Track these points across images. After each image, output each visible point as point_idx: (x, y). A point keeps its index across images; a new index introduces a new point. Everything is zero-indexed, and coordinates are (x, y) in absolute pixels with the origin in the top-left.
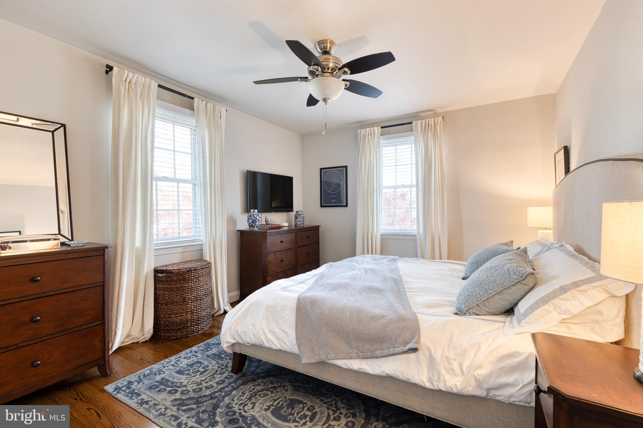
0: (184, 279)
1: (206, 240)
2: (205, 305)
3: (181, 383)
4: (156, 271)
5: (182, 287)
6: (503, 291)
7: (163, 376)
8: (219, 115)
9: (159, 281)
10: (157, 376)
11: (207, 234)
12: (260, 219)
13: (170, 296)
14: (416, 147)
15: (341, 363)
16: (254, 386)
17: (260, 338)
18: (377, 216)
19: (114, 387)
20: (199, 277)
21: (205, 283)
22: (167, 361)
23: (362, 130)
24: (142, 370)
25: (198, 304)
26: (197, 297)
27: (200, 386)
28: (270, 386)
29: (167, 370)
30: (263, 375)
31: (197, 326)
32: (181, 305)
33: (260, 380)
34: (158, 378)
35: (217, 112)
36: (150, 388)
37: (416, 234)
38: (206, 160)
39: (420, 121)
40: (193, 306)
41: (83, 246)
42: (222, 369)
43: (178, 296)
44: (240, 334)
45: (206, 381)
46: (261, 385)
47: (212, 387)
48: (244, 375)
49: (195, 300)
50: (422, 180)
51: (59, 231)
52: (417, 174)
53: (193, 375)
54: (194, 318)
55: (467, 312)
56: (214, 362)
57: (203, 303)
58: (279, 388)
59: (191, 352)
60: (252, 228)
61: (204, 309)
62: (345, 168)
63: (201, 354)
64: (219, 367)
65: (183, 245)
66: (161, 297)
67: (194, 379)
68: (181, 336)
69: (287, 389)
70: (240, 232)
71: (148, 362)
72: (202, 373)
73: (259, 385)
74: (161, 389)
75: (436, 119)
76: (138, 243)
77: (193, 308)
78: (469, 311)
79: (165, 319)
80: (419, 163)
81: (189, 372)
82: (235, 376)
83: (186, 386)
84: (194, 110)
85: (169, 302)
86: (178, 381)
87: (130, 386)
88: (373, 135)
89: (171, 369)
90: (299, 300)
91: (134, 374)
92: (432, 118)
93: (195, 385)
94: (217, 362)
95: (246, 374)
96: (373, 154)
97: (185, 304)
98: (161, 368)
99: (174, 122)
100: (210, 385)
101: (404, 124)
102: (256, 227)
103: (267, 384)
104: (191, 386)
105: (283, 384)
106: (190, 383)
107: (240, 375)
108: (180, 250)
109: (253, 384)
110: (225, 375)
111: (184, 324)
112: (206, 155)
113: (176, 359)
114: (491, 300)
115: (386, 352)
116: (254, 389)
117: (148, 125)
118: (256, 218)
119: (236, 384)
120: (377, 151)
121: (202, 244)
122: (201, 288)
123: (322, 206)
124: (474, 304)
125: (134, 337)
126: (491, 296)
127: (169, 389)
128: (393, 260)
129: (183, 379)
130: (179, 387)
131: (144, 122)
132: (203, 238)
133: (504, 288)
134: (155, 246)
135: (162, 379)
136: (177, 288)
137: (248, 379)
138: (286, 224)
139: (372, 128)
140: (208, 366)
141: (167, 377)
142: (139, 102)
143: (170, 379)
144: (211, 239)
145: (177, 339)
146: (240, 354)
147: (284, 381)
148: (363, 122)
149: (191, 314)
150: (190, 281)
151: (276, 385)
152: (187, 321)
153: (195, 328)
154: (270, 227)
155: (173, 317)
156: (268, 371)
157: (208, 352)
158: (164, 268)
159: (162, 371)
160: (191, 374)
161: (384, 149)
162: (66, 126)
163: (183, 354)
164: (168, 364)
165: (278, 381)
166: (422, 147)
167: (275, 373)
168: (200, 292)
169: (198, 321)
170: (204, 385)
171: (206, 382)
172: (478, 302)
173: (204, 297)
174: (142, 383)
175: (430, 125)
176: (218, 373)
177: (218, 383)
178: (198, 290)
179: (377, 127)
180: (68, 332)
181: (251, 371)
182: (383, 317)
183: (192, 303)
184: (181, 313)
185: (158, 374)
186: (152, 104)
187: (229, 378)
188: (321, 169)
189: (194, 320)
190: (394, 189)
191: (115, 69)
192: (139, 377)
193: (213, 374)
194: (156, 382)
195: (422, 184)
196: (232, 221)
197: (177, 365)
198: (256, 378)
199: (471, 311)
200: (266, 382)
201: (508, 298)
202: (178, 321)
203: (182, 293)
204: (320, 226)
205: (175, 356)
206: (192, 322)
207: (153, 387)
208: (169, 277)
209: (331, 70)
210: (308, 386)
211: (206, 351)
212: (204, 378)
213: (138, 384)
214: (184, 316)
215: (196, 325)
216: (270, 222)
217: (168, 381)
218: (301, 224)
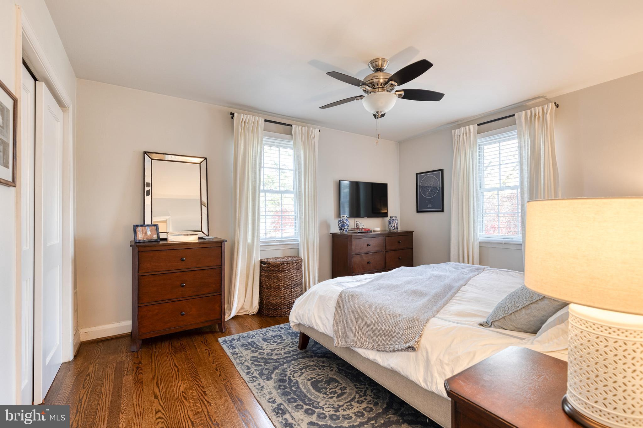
0: (279, 270)
1: (301, 240)
2: (295, 293)
3: (262, 347)
4: (262, 262)
5: (277, 276)
6: (531, 305)
7: (253, 339)
8: (313, 136)
9: (263, 270)
10: (250, 339)
11: (302, 235)
12: (349, 224)
13: (269, 283)
14: (520, 142)
15: (360, 351)
16: (309, 361)
17: (311, 321)
18: (474, 222)
19: (223, 339)
20: (290, 270)
21: (296, 275)
22: (260, 330)
23: (456, 130)
24: (243, 333)
25: (290, 292)
26: (288, 286)
27: (273, 352)
28: (321, 364)
29: (258, 337)
30: (320, 355)
31: (288, 310)
32: (277, 290)
33: (316, 358)
34: (250, 340)
35: (311, 134)
36: (243, 346)
37: (521, 243)
38: (301, 174)
39: (524, 112)
40: (285, 293)
41: (213, 240)
42: (293, 344)
43: (275, 283)
44: (300, 316)
45: (278, 349)
46: (314, 362)
47: (280, 354)
48: (306, 352)
49: (287, 288)
50: (528, 180)
51: (202, 230)
52: (521, 173)
53: (272, 343)
54: (286, 302)
55: (492, 325)
56: (290, 338)
57: (294, 291)
58: (327, 367)
59: (278, 328)
60: (341, 231)
61: (294, 296)
62: (440, 172)
63: (285, 330)
64: (291, 342)
65: (283, 243)
66: (264, 282)
67: (271, 346)
68: (277, 315)
69: (333, 369)
70: (332, 235)
71: (249, 329)
72: (278, 344)
73: (313, 361)
74: (248, 348)
75: (545, 106)
76: (249, 240)
77: (285, 294)
78: (495, 324)
79: (266, 300)
80: (524, 161)
81: (270, 341)
82: (299, 351)
83: (264, 350)
84: (291, 135)
85: (269, 287)
86: (261, 345)
87: (232, 341)
88: (468, 135)
89: (260, 337)
90: (341, 293)
91: (238, 335)
92: (538, 106)
93: (270, 350)
94: (292, 338)
95: (308, 351)
96: (468, 155)
97: (280, 290)
98: (254, 335)
99: (280, 147)
100: (279, 353)
101: (505, 118)
102: (345, 231)
103: (319, 362)
104: (268, 350)
105: (331, 365)
106: (267, 348)
107: (303, 351)
108: (281, 247)
109: (309, 360)
110: (293, 349)
111: (279, 306)
112: (301, 170)
113: (266, 330)
114: (518, 314)
115: (392, 347)
116: (308, 363)
117: (257, 151)
118: (345, 223)
119: (297, 356)
120: (473, 151)
121: (298, 244)
122: (292, 279)
123: (418, 212)
124: (501, 317)
125: (246, 310)
126: (518, 310)
127: (253, 349)
128: (477, 269)
129: (265, 345)
130: (260, 349)
131: (254, 150)
132: (298, 238)
133: (531, 302)
134: (261, 243)
135: (252, 342)
136: (273, 276)
137: (307, 355)
138: (378, 229)
139: (467, 127)
140: (284, 340)
141: (255, 341)
142: (251, 135)
143: (257, 343)
144: (305, 239)
145: (274, 317)
146: (303, 333)
147: (334, 363)
148: (457, 121)
149: (284, 299)
150: (283, 272)
151: (325, 365)
152: (281, 304)
153: (287, 311)
154: (359, 231)
155: (271, 299)
156: (325, 353)
157: (289, 330)
158: (266, 261)
159: (254, 337)
160: (271, 342)
161: (485, 147)
162: (207, 159)
163: (272, 328)
164: (260, 333)
165: (329, 362)
166: (528, 142)
167: (330, 356)
168: (291, 282)
169: (290, 305)
170: (276, 352)
171: (278, 351)
172: (505, 315)
173: (294, 287)
174: (240, 341)
175: (537, 114)
176: (289, 346)
177: (285, 353)
178: (289, 280)
179: (473, 125)
180: (200, 296)
181: (312, 350)
182: (400, 315)
183: (284, 290)
184: (277, 296)
185: (251, 338)
186: (260, 135)
187: (294, 352)
188: (417, 174)
189: (285, 303)
190: (497, 192)
191: (236, 115)
192: (239, 337)
193: (285, 346)
194: (247, 343)
195: (528, 184)
196: (325, 224)
197: (266, 334)
198: (313, 356)
199: (496, 323)
200: (319, 361)
201: (536, 313)
202: (275, 303)
203: (277, 281)
204: (414, 231)
205: (267, 329)
206: (284, 305)
207: (245, 345)
208: (269, 268)
209: (381, 85)
210: (350, 372)
211: (289, 329)
212: (278, 347)
213: (237, 341)
214: (278, 299)
215: (288, 308)
216: (360, 227)
217: (255, 343)
218: (394, 230)
